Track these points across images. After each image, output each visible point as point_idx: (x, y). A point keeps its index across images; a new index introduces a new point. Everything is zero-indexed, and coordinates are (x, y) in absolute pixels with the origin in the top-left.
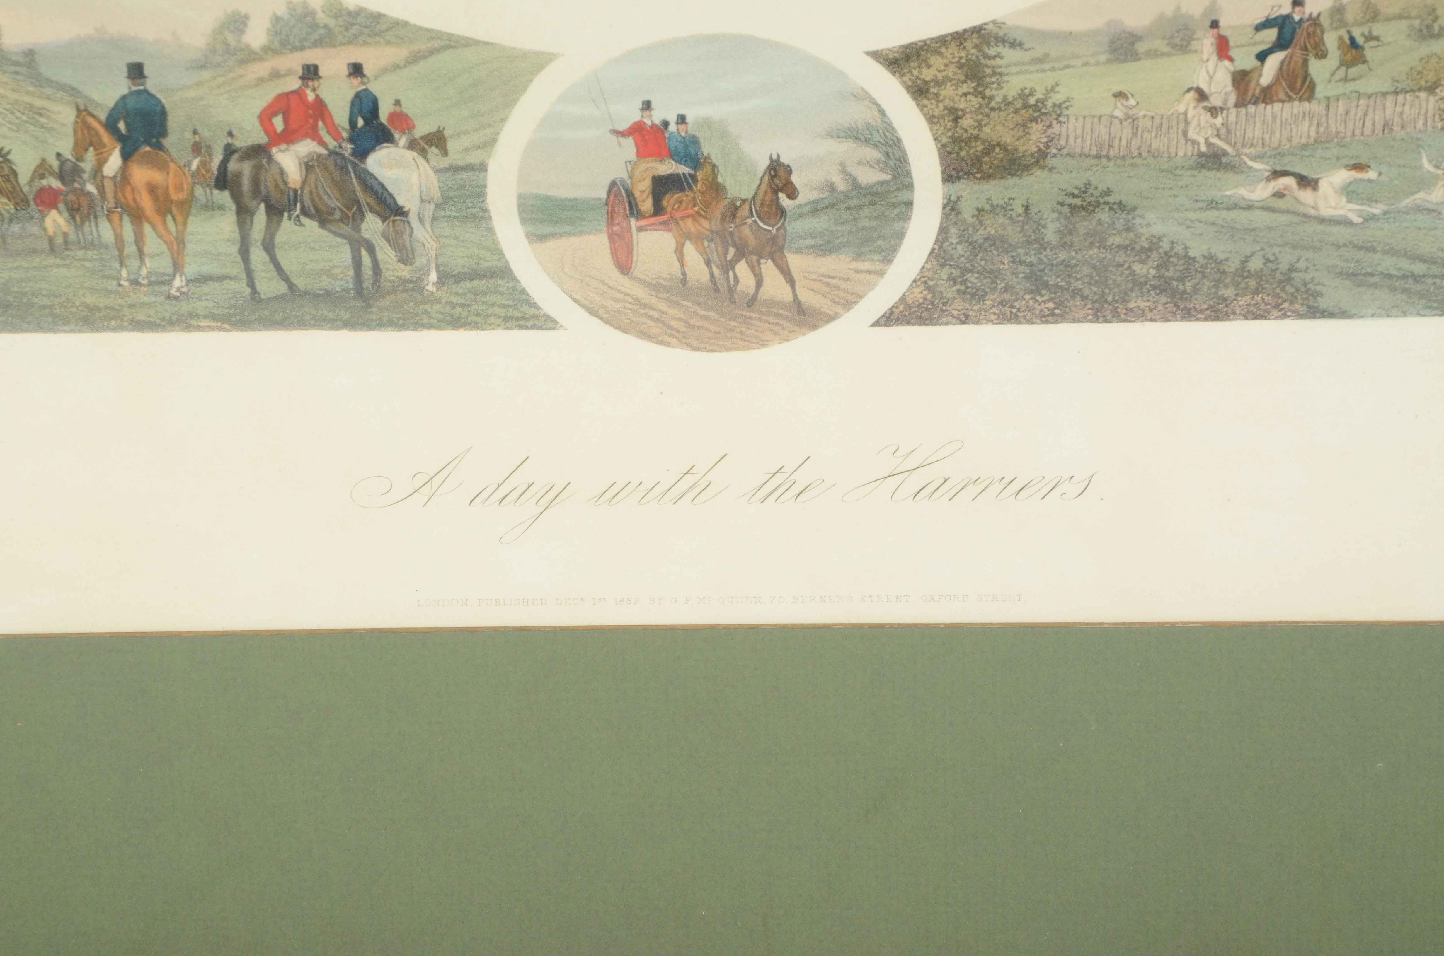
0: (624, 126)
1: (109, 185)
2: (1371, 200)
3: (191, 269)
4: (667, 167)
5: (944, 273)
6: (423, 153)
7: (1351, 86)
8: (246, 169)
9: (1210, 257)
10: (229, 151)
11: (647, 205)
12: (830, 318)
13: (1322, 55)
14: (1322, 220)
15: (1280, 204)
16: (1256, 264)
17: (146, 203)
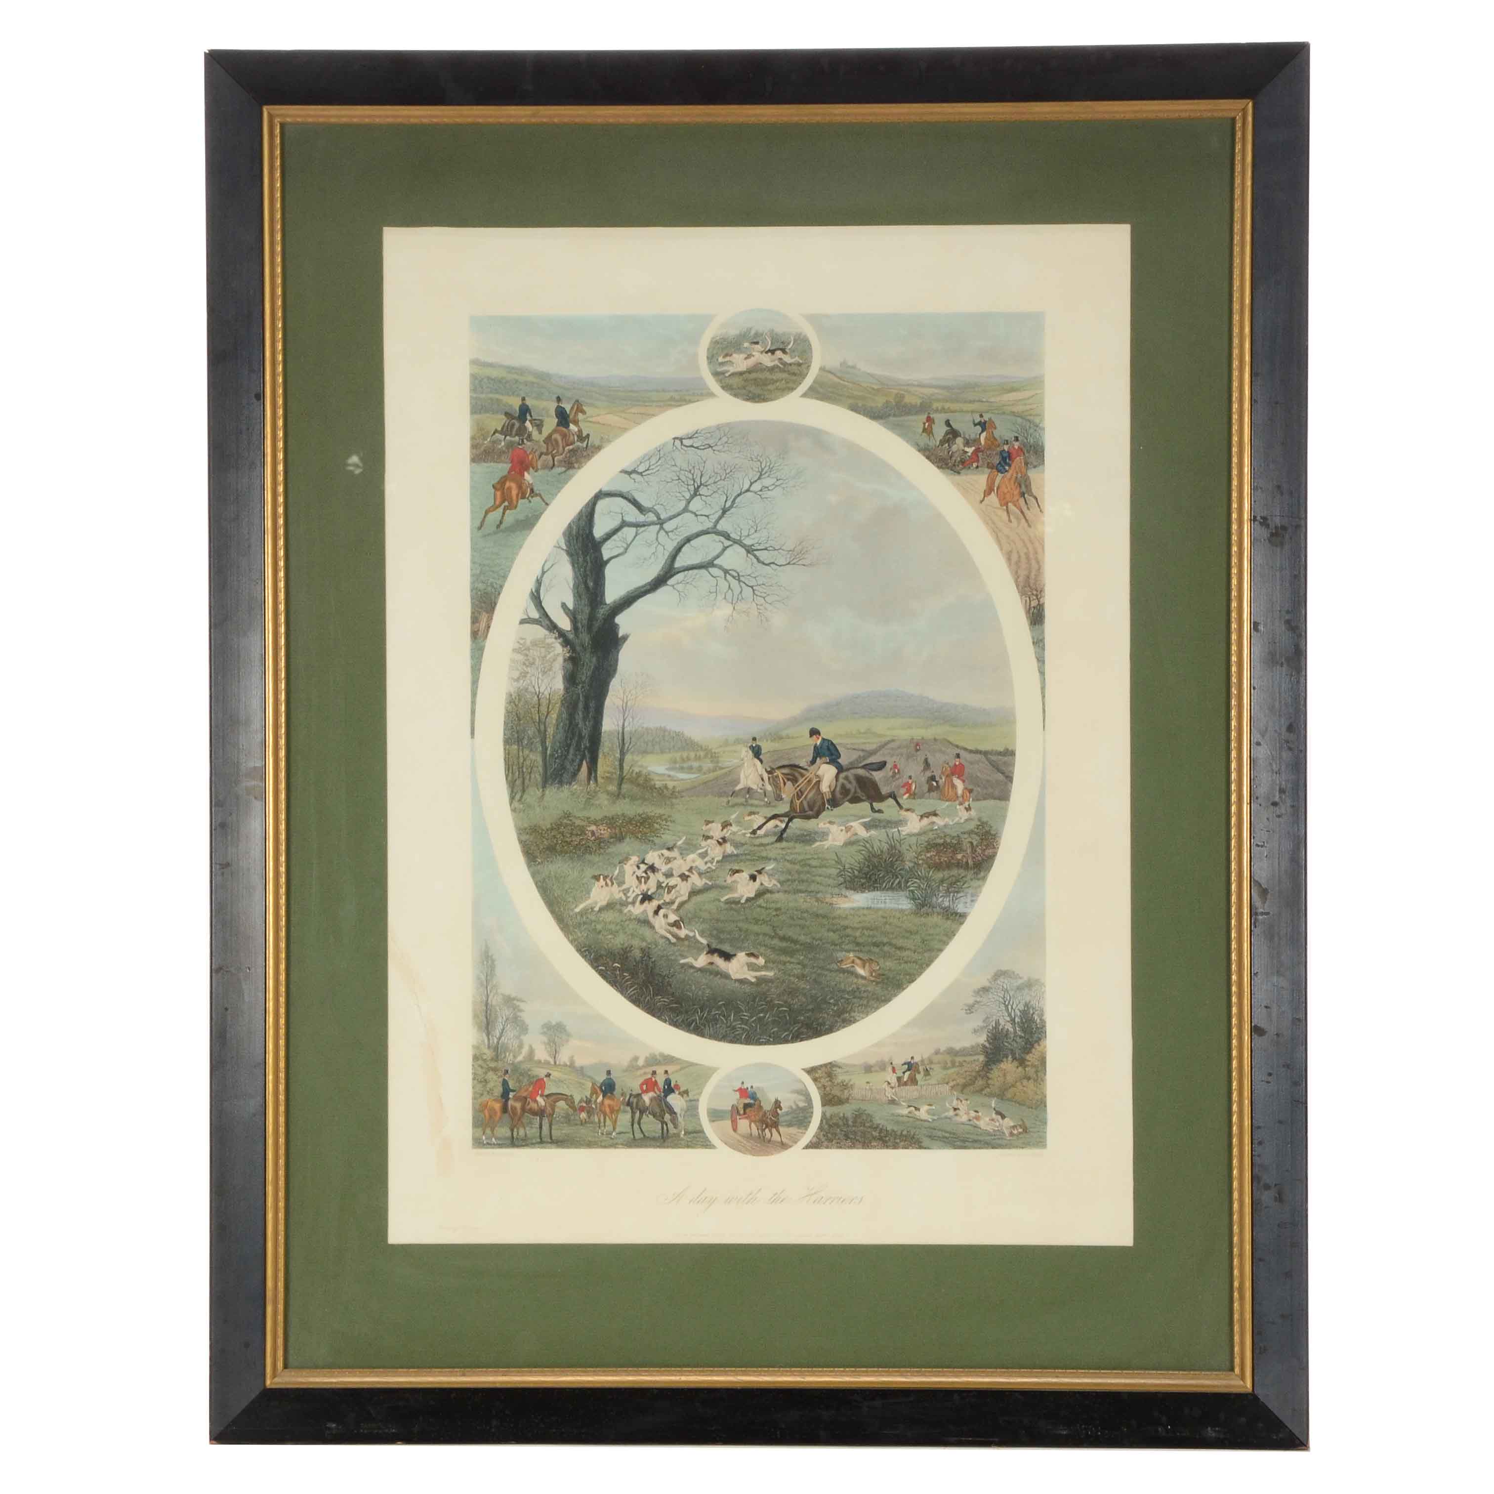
0: (736, 1089)
1: (598, 1105)
2: (934, 1115)
3: (618, 1130)
4: (748, 1101)
5: (822, 1133)
6: (683, 1096)
7: (926, 1082)
8: (635, 1100)
9: (893, 1131)
10: (631, 1095)
11: (742, 1112)
12: (790, 1147)
13: (919, 1073)
14: (922, 1120)
15: (910, 1115)
16: (905, 1133)
17: (608, 1110)
